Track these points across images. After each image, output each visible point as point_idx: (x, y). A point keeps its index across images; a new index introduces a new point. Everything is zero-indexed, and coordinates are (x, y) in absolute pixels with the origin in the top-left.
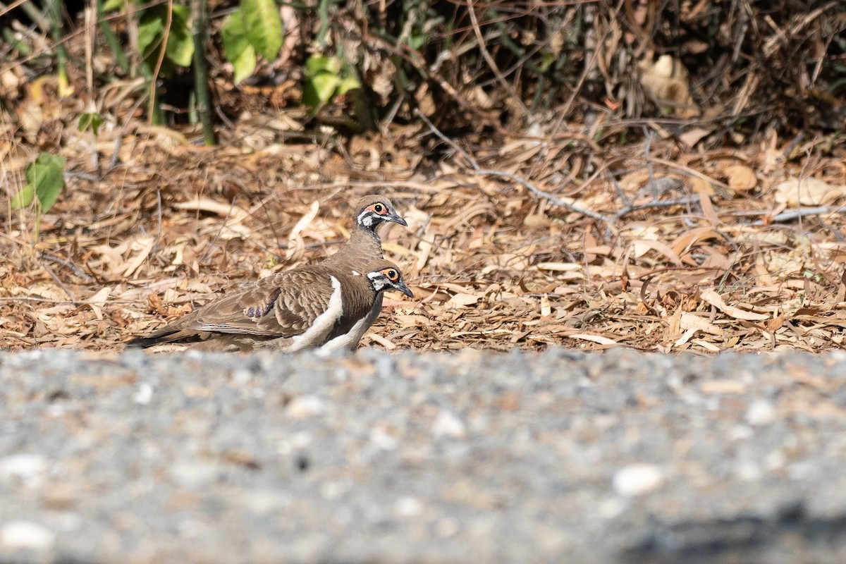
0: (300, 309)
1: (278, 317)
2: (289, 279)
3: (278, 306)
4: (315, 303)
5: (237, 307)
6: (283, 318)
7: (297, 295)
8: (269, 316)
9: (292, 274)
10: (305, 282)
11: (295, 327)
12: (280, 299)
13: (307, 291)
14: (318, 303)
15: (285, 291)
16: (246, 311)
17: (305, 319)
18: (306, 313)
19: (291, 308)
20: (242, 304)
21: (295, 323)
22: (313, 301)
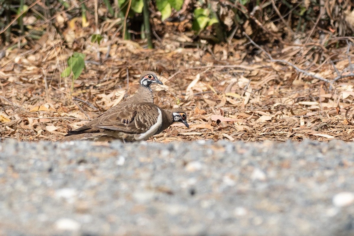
0: (145, 121)
1: (136, 124)
2: (140, 108)
3: (136, 119)
4: (152, 119)
5: (118, 119)
6: (138, 125)
7: (144, 115)
8: (132, 123)
9: (141, 105)
10: (147, 109)
11: (142, 129)
12: (137, 116)
13: (148, 113)
14: (153, 119)
15: (139, 113)
16: (122, 120)
17: (147, 126)
18: (148, 124)
19: (142, 121)
20: (120, 117)
21: (143, 127)
22: (151, 118)
